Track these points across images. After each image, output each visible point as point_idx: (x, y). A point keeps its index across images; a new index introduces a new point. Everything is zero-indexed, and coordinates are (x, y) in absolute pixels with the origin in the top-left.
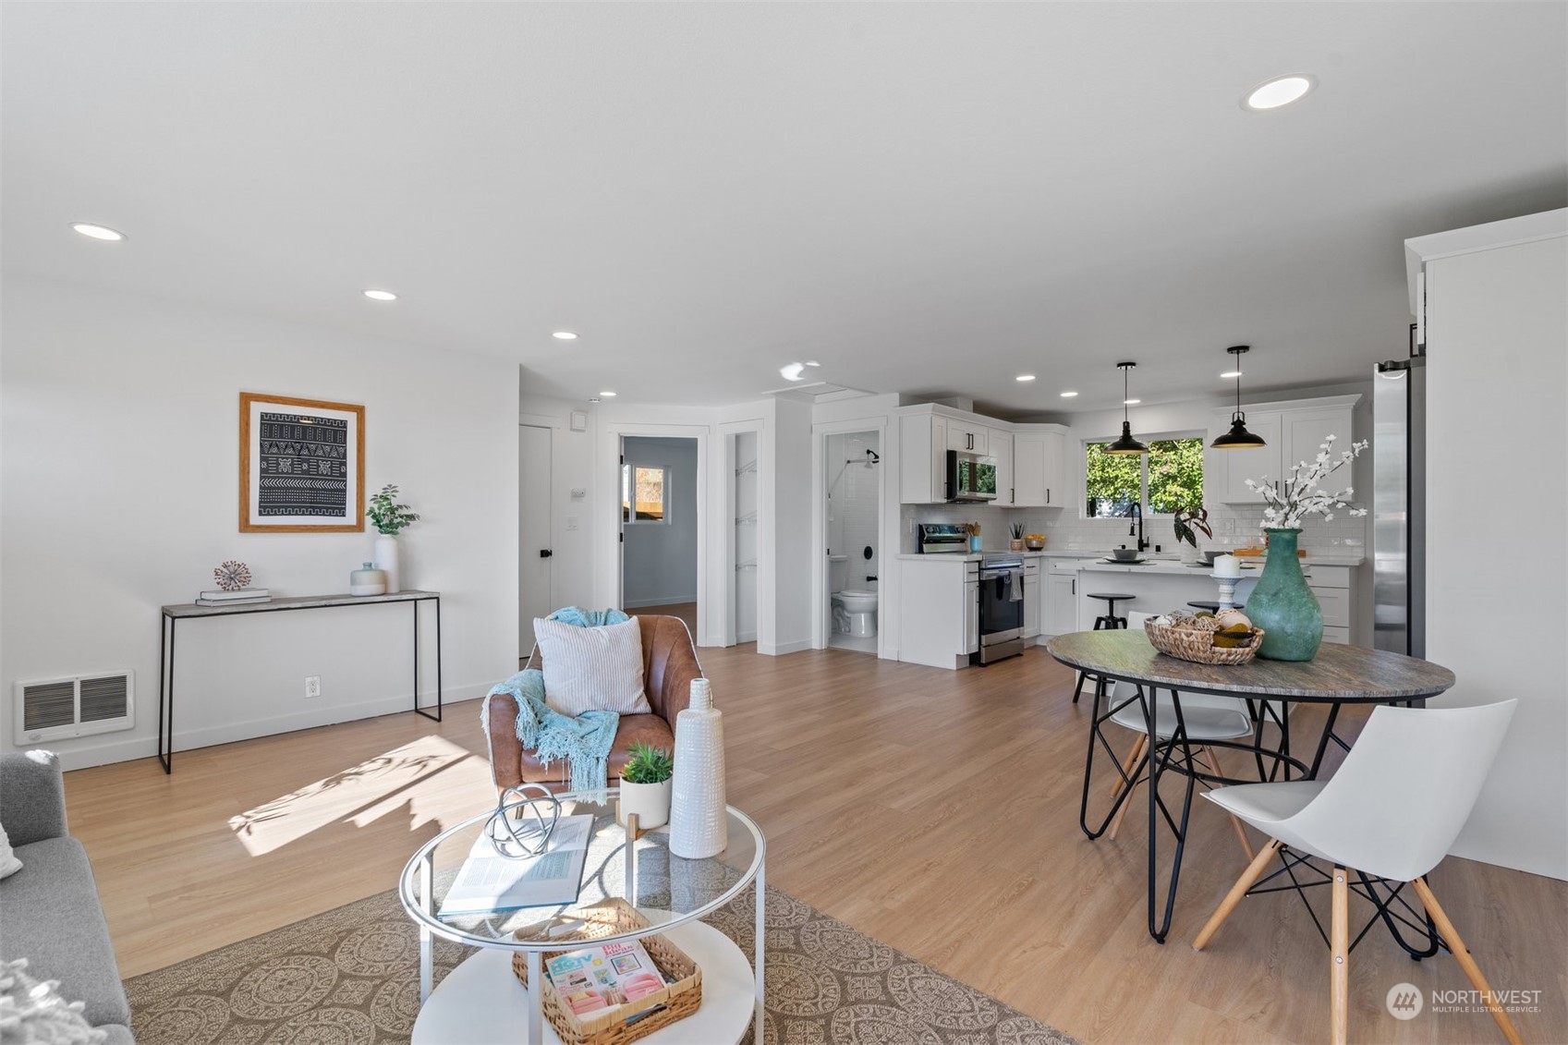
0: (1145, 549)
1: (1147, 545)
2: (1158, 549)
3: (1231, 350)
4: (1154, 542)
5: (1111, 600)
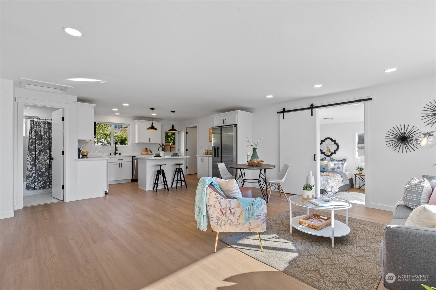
0: (116, 154)
1: (117, 153)
2: (120, 154)
3: (172, 112)
4: (119, 153)
5: (161, 165)
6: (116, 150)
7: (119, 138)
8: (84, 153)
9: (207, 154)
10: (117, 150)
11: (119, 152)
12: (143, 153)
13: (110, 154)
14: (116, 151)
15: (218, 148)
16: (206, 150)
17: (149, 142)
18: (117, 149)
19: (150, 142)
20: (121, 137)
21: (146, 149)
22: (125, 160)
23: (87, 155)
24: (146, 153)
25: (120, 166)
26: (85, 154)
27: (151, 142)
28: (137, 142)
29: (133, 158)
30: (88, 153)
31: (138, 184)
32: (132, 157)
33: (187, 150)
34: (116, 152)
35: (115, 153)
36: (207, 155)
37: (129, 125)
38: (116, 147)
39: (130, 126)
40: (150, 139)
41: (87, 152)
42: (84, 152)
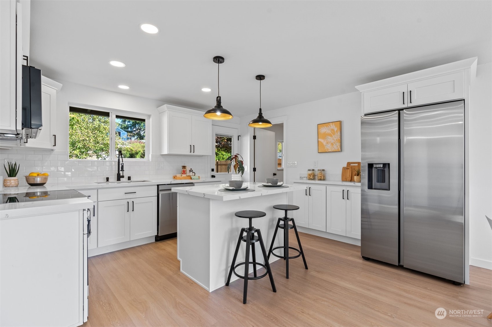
0: (121, 179)
1: (123, 177)
2: (129, 178)
4: (126, 175)
5: (251, 218)
6: (120, 169)
7: (127, 151)
8: (34, 179)
9: (314, 179)
10: (122, 170)
11: (126, 173)
12: (179, 175)
13: (108, 179)
14: (121, 172)
15: (386, 166)
16: (309, 170)
17: (189, 153)
18: (122, 167)
19: (192, 153)
20: (130, 150)
21: (184, 167)
22: (141, 192)
23: (45, 183)
24: (184, 175)
25: (130, 207)
26: (39, 180)
27: (195, 154)
28: (165, 152)
29: (160, 189)
30: (46, 179)
31: (179, 261)
32: (158, 186)
33: (255, 170)
34: (121, 175)
35: (119, 177)
36: (311, 179)
37: (149, 116)
38: (121, 162)
39: (151, 119)
40: (192, 148)
41: (44, 174)
42: (35, 175)
